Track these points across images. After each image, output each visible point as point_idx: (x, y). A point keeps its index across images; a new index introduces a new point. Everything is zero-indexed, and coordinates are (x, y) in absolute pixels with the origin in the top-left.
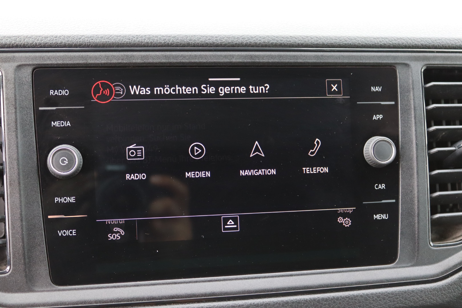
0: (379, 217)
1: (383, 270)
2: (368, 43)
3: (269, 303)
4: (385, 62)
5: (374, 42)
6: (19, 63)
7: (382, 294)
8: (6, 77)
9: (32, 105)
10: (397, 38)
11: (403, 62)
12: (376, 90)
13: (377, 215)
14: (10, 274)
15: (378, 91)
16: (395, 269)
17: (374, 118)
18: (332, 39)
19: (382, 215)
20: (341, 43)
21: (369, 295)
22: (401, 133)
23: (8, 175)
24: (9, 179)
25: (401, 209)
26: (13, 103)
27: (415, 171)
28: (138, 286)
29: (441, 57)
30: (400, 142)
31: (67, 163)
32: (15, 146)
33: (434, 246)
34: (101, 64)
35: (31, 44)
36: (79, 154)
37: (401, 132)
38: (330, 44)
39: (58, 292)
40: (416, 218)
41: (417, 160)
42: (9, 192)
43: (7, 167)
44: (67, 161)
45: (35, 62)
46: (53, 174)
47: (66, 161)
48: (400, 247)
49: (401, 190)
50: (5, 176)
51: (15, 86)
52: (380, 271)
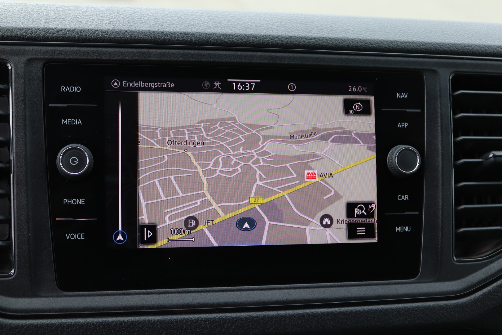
0: (401, 229)
1: (404, 285)
2: (395, 47)
3: (285, 315)
4: (411, 67)
5: (401, 46)
6: (30, 57)
7: (402, 309)
8: (15, 71)
9: (42, 101)
10: (425, 43)
11: (431, 68)
12: (402, 96)
13: (399, 227)
14: (14, 278)
15: (404, 97)
16: (417, 285)
17: (399, 125)
18: (358, 42)
19: (404, 227)
20: (367, 47)
21: (388, 310)
22: (426, 143)
23: (15, 174)
24: (16, 178)
25: (424, 222)
26: (23, 98)
27: (440, 182)
28: (148, 294)
29: (471, 64)
30: (425, 152)
31: (78, 162)
32: (23, 143)
33: (457, 261)
34: (116, 60)
35: (43, 37)
36: (90, 154)
37: (426, 141)
38: (356, 47)
39: (64, 298)
40: (440, 232)
41: (442, 171)
42: (15, 192)
43: (15, 165)
44: (78, 161)
45: (46, 56)
46: (62, 174)
47: (76, 160)
48: (422, 262)
49: (425, 202)
50: (12, 175)
51: (24, 81)
52: (400, 286)
